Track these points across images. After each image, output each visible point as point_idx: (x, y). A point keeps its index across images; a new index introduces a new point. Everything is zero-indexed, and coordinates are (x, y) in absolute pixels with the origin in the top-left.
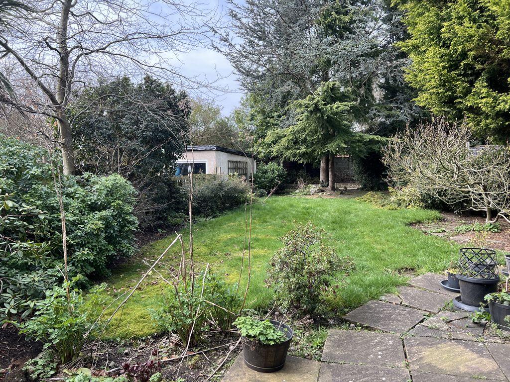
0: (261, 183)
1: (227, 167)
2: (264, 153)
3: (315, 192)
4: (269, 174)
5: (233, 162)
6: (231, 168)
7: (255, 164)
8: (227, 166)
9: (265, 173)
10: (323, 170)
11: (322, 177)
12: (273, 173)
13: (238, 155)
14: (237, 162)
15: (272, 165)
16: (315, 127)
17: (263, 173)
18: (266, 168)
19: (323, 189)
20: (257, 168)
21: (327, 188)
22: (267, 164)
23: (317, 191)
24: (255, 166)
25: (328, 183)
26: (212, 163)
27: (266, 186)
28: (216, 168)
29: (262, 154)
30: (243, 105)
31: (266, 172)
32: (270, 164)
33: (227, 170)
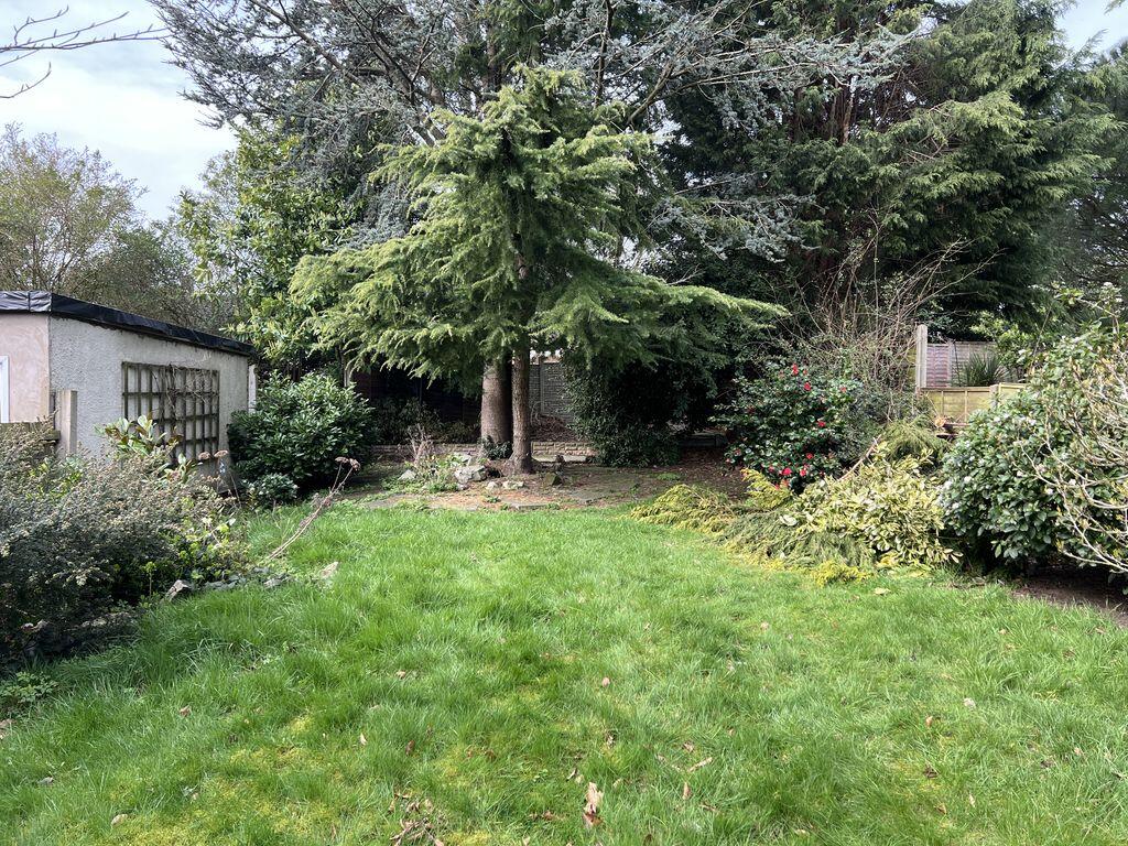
0: (273, 450)
1: (121, 390)
2: (286, 341)
3: (472, 479)
4: (307, 416)
5: (148, 368)
6: (138, 395)
7: (253, 377)
8: (121, 383)
9: (291, 412)
10: (493, 402)
11: (488, 424)
12: (322, 411)
13: (177, 342)
14: (170, 369)
15: (316, 385)
16: (494, 234)
17: (281, 412)
18: (292, 392)
19: (495, 465)
20: (259, 394)
21: (506, 463)
22: (297, 380)
23: (478, 477)
24: (253, 388)
25: (510, 447)
26: (32, 371)
27: (293, 459)
28: (53, 396)
29: (279, 344)
30: (214, 184)
31: (292, 408)
32: (308, 379)
33: (118, 402)
